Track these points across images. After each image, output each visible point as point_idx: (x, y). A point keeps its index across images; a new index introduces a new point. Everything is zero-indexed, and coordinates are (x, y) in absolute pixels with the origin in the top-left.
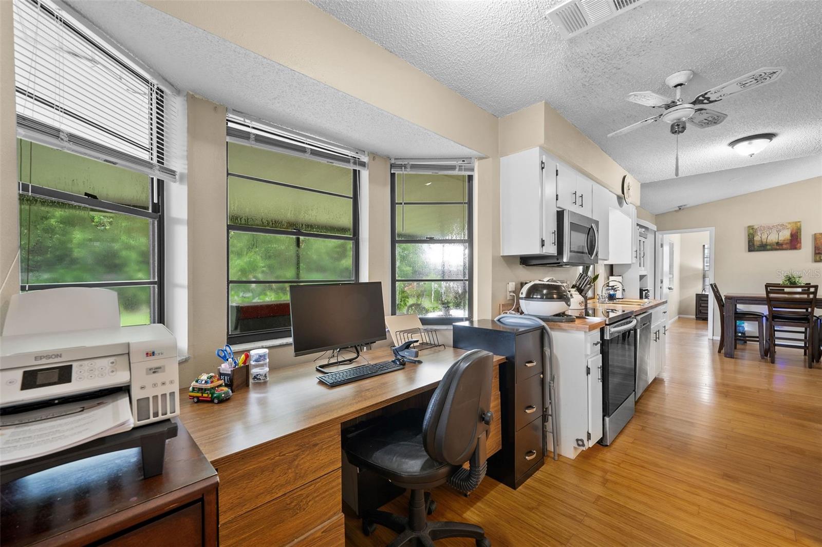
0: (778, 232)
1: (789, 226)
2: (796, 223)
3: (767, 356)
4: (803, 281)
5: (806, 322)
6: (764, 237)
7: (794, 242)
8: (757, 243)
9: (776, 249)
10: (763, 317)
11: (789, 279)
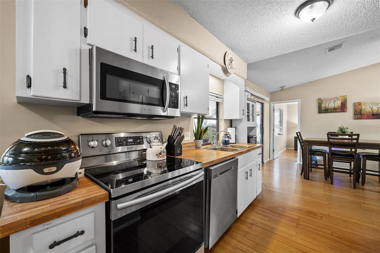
0: (334, 102)
1: (340, 98)
2: (344, 96)
3: (329, 178)
4: (349, 131)
5: (352, 158)
6: (327, 105)
7: (343, 108)
8: (323, 108)
9: (333, 112)
10: (326, 153)
11: (341, 129)
